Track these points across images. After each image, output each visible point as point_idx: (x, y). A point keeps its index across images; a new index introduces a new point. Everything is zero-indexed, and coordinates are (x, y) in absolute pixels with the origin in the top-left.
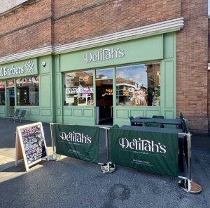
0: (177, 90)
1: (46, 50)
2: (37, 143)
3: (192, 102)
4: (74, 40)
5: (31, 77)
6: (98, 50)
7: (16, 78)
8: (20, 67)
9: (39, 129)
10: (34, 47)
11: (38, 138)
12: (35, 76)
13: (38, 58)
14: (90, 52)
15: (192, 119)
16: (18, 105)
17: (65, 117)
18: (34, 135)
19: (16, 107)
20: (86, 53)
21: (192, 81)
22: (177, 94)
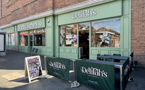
0: (132, 37)
1: (49, 13)
2: (36, 67)
3: (142, 45)
4: (65, 6)
5: (41, 29)
6: (79, 11)
7: (34, 30)
8: (35, 23)
9: (38, 59)
10: (43, 11)
11: (37, 65)
12: (44, 28)
13: (45, 18)
14: (75, 13)
15: (142, 57)
16: (34, 45)
17: (60, 54)
18: (35, 63)
19: (33, 47)
20: (73, 13)
21: (143, 30)
22: (132, 39)
